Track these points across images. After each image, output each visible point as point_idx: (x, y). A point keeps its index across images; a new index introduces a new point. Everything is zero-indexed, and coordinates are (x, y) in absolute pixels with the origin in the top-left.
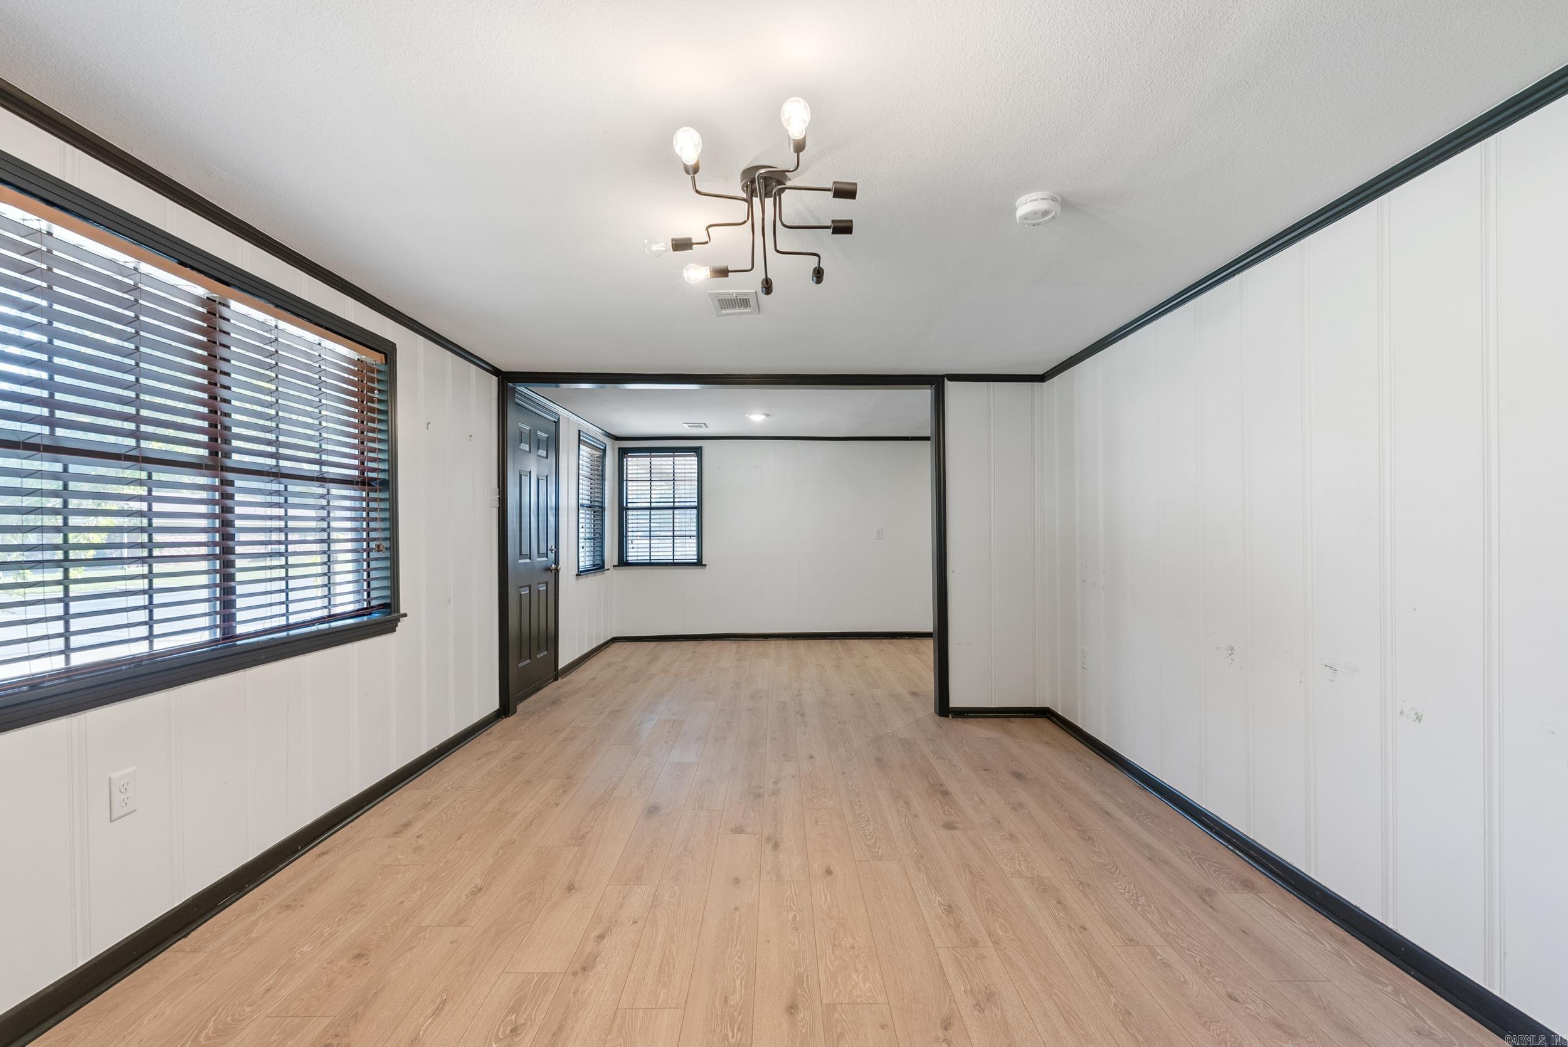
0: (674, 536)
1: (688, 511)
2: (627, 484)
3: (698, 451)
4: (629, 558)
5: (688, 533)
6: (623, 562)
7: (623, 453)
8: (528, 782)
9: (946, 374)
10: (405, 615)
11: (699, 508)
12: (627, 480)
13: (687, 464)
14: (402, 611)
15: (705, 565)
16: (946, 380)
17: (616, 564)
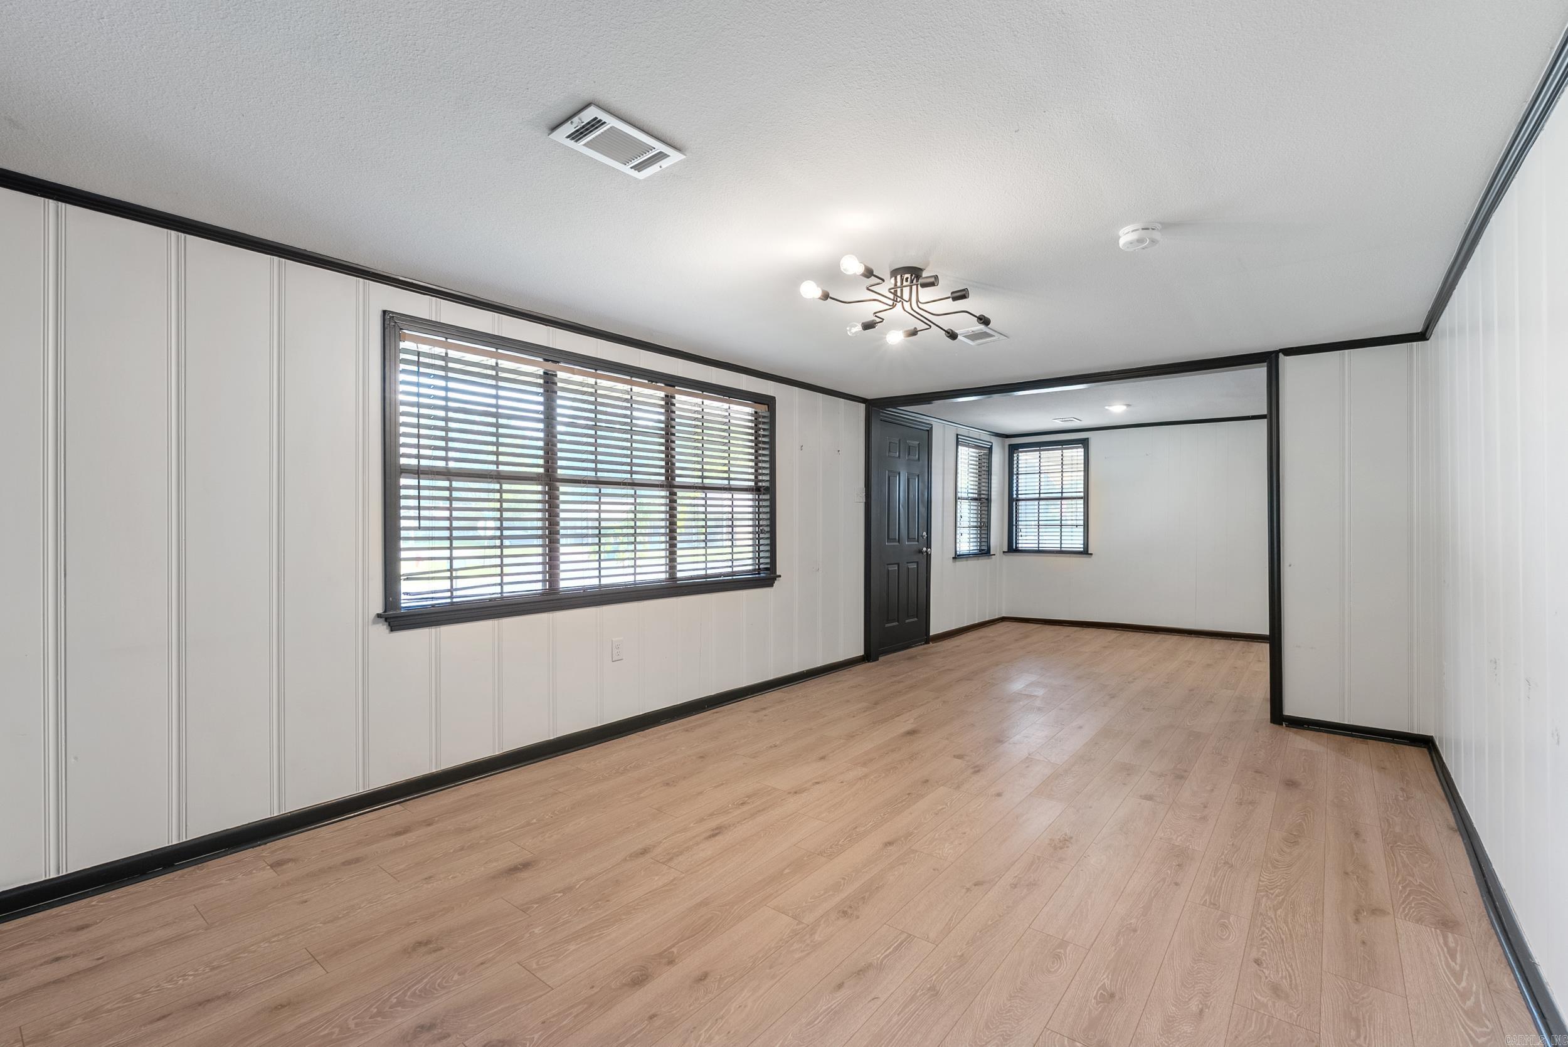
0: (1061, 526)
1: (1074, 502)
2: (1017, 477)
3: (1085, 443)
4: (1020, 545)
5: (1074, 522)
6: (1012, 549)
7: (1013, 449)
8: (848, 701)
9: (1280, 349)
10: (780, 576)
11: (1086, 498)
12: (1018, 474)
13: (1076, 454)
14: (778, 574)
15: (1091, 554)
16: (1281, 355)
17: (1006, 550)
